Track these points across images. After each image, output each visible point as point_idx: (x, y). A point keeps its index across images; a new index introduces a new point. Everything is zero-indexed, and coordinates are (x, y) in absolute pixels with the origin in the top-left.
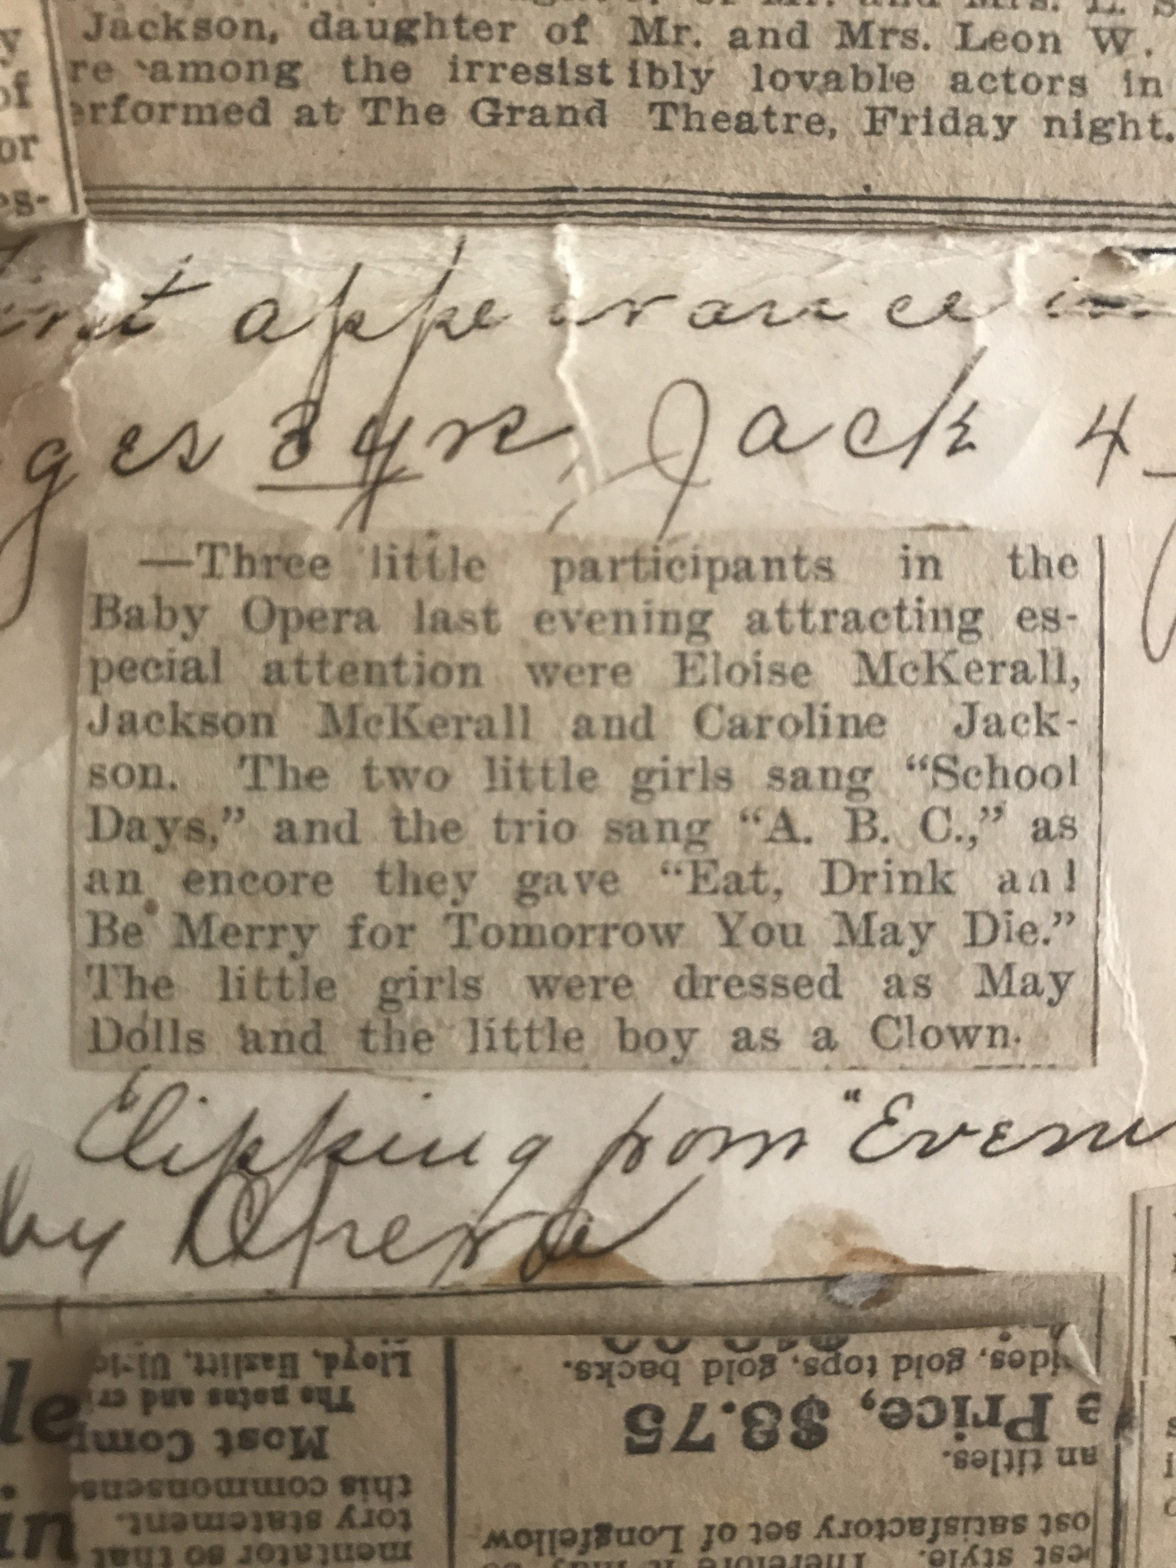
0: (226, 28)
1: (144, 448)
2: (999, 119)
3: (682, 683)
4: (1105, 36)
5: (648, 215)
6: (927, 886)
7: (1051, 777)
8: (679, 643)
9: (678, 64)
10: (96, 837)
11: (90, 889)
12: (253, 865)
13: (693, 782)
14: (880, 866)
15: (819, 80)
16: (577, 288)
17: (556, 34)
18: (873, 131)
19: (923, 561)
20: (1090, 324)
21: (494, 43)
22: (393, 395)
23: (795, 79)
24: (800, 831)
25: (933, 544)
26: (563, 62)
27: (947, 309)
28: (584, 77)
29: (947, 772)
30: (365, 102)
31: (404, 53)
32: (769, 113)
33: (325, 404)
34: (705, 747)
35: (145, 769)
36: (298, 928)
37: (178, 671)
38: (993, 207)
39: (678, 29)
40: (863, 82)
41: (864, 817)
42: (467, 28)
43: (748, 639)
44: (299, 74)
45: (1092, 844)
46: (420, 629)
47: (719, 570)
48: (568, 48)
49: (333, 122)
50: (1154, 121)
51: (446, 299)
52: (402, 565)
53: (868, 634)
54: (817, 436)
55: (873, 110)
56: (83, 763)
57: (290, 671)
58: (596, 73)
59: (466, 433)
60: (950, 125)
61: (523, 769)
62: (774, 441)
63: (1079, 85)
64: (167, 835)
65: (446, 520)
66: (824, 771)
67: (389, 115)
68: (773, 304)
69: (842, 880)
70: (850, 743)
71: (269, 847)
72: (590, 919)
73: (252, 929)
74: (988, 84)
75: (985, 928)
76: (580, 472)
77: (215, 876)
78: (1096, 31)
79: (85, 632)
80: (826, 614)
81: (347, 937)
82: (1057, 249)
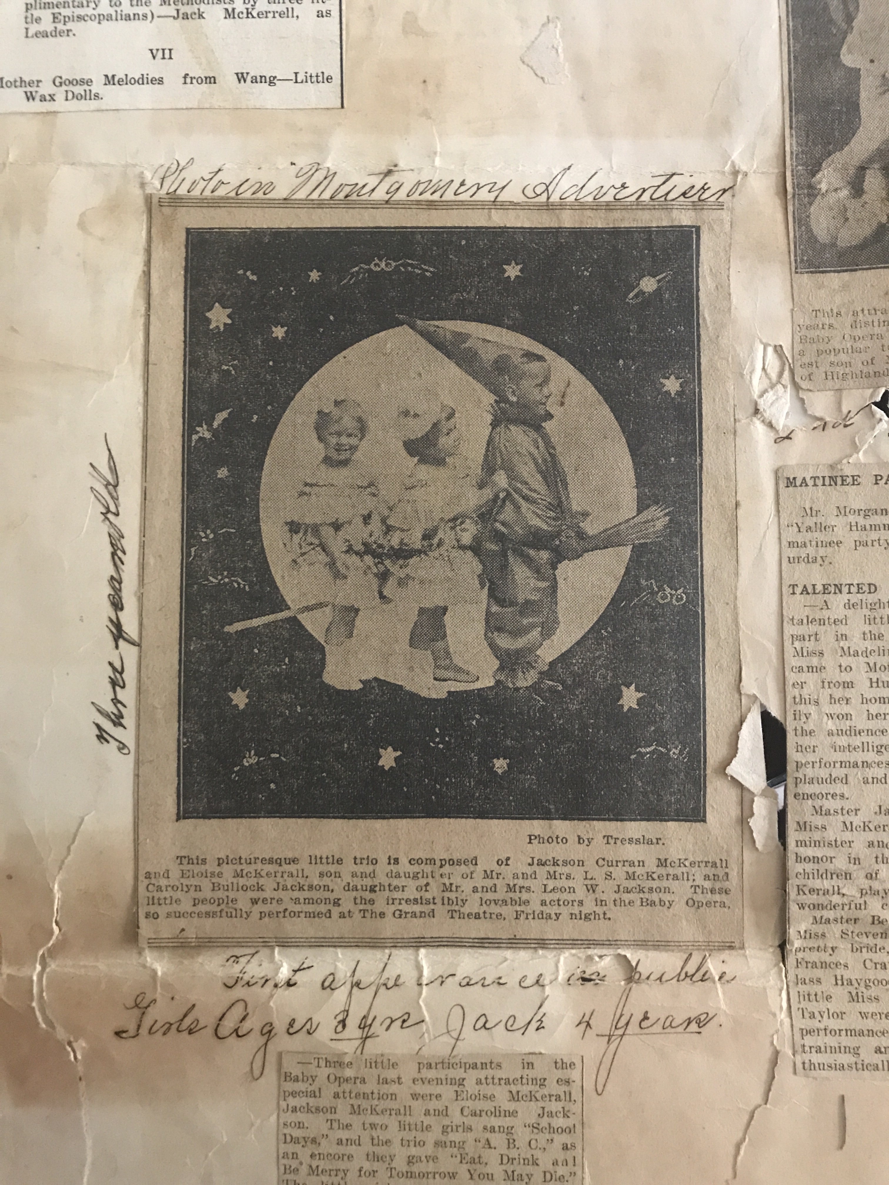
0: (318, 888)
1: (297, 1026)
2: (556, 914)
3: (457, 1100)
4: (589, 887)
5: (447, 946)
6: (531, 1163)
7: (567, 1130)
8: (456, 1088)
9: (457, 898)
10: (285, 1142)
11: (283, 1157)
12: (330, 1151)
13: (460, 1129)
14: (517, 1157)
15: (500, 902)
16: (426, 972)
17: (419, 889)
18: (517, 918)
19: (528, 1064)
20: (581, 987)
21: (400, 892)
22: (370, 1008)
23: (493, 902)
24: (492, 1145)
25: (531, 1059)
26: (421, 898)
27: (538, 981)
28: (428, 902)
29: (536, 1128)
30: (361, 911)
31: (373, 896)
32: (485, 912)
33: (350, 1012)
34: (465, 1120)
35: (299, 1123)
36: (344, 1171)
37: (309, 1094)
38: (554, 942)
39: (457, 887)
40: (514, 903)
41: (511, 1141)
42: (392, 888)
43: (477, 1087)
44: (340, 902)
45: (581, 1151)
46: (379, 1083)
47: (468, 1066)
48: (423, 893)
49: (351, 917)
50: (605, 914)
51: (386, 975)
52: (373, 1065)
53: (512, 1085)
54: (497, 1024)
55: (517, 912)
56: (281, 1121)
57: (341, 1095)
58: (431, 901)
59: (392, 1022)
60: (540, 916)
61: (409, 1124)
62: (484, 1026)
63: (581, 903)
64: (306, 1142)
65: (387, 1051)
66: (499, 1127)
67: (368, 915)
68: (485, 978)
69: (505, 1160)
70: (507, 1119)
71: (335, 1146)
72: (429, 1170)
73: (330, 1170)
74: (552, 903)
75: (548, 1176)
76: (426, 1035)
77: (319, 1154)
78: (586, 885)
79: (282, 1083)
80: (500, 1079)
81: (358, 1173)
82: (574, 955)
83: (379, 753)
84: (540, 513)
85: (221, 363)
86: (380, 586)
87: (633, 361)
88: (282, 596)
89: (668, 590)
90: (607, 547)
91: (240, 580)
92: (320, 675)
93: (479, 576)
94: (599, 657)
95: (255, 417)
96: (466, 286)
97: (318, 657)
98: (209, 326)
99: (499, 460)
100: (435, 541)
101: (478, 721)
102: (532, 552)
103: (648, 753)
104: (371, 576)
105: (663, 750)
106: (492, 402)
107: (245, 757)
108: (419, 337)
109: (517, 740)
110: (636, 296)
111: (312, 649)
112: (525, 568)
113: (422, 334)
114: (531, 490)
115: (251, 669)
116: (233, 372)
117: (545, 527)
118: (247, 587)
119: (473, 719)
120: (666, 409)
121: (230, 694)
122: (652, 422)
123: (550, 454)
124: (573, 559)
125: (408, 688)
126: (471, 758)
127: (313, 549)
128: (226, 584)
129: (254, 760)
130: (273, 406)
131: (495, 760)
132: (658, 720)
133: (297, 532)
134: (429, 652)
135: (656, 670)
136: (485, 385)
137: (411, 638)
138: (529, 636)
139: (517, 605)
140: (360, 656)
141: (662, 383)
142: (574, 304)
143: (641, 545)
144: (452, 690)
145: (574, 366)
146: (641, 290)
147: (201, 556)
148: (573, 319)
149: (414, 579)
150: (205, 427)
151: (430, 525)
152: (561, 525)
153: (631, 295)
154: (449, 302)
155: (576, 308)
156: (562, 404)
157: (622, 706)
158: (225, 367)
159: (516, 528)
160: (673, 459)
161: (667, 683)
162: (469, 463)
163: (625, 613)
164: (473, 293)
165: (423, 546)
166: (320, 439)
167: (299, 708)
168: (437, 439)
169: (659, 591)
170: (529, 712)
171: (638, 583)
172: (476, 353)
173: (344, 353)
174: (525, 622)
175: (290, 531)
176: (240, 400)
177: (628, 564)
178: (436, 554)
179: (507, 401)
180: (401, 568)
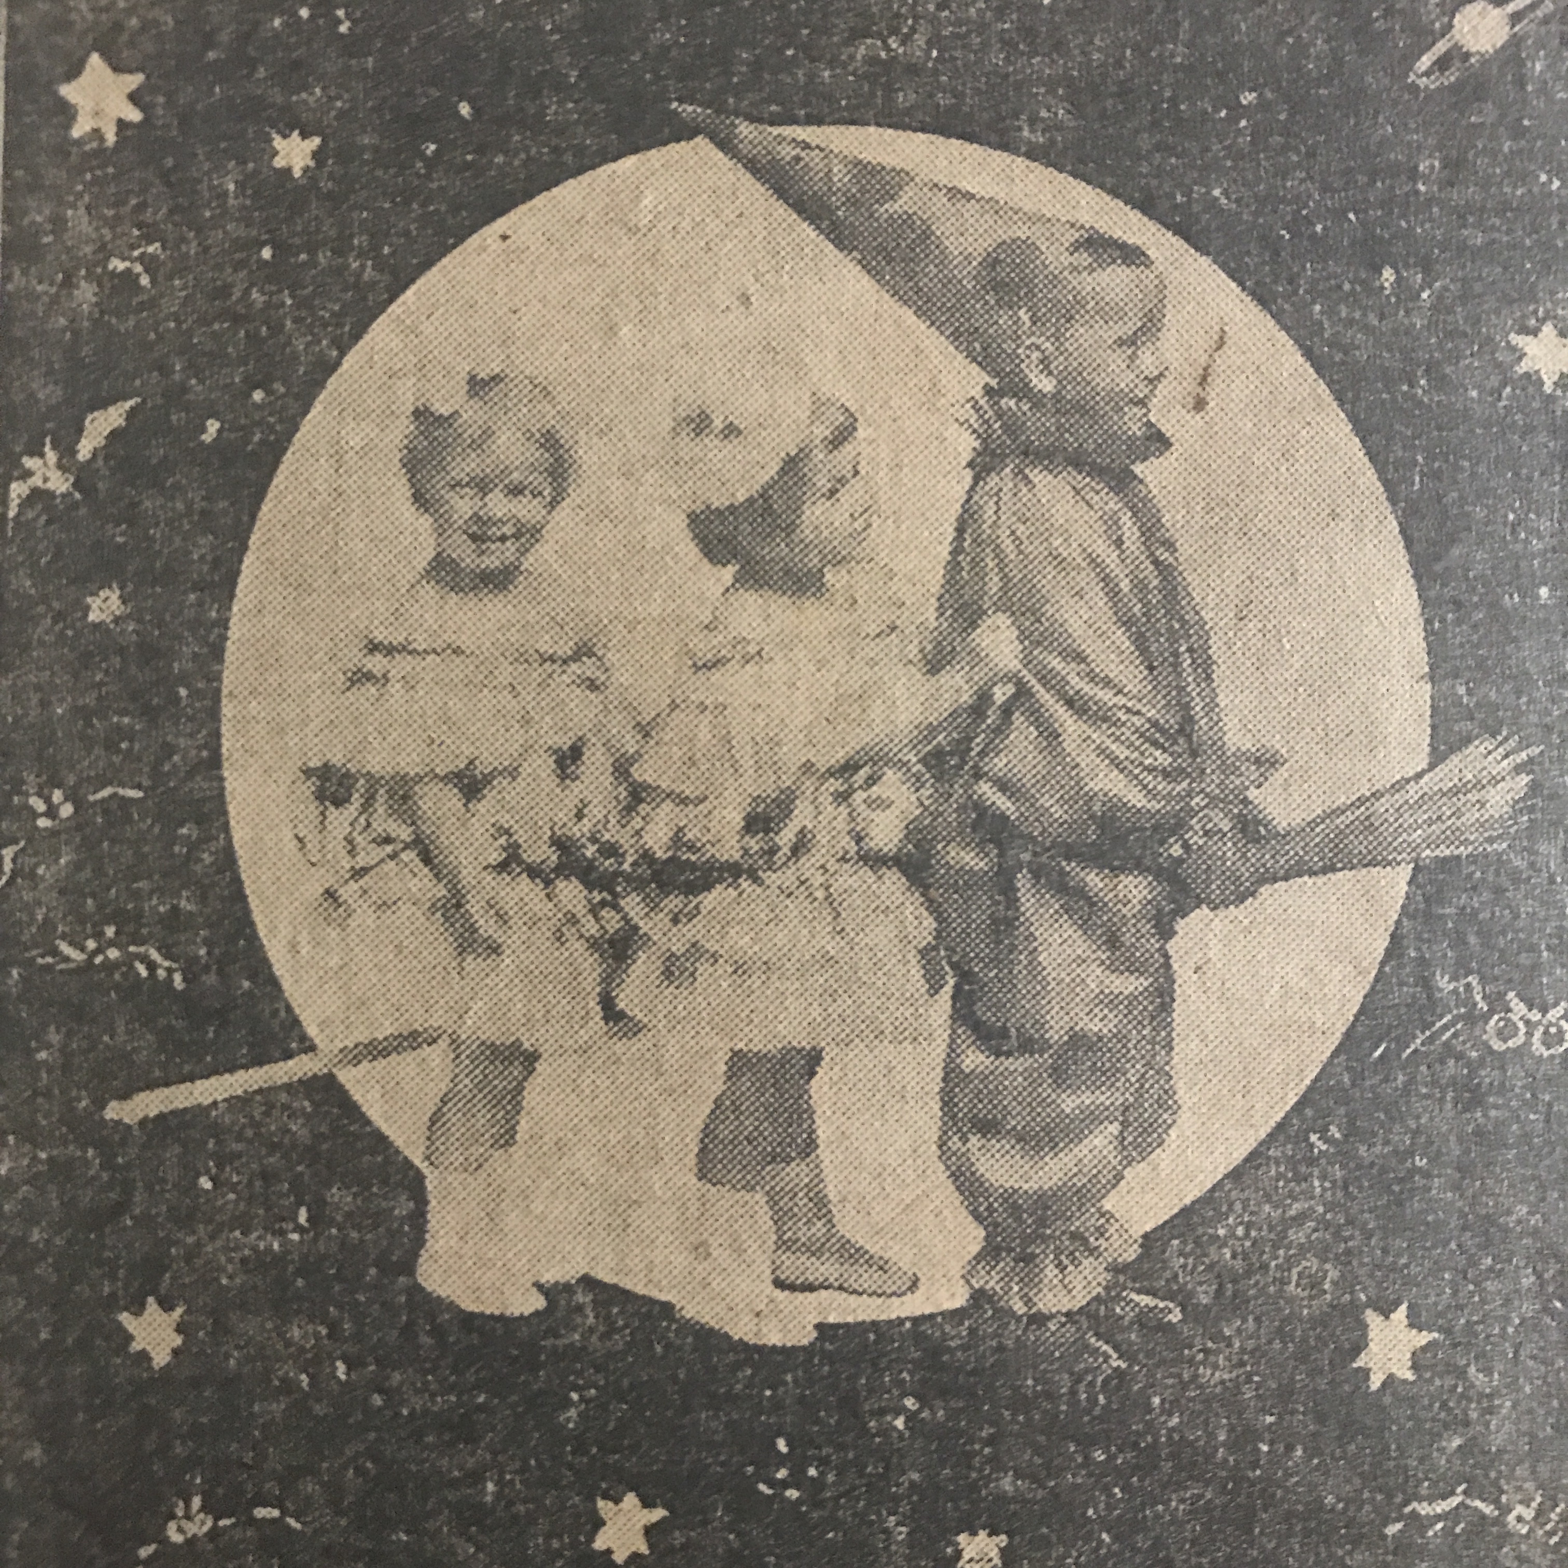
83: (595, 1511)
84: (1122, 752)
85: (104, 251)
86: (607, 980)
87: (1427, 270)
88: (289, 1009)
89: (1519, 1008)
90: (1333, 869)
91: (155, 955)
92: (408, 1266)
93: (923, 953)
94: (1300, 1219)
95: (213, 426)
96: (898, 15)
97: (403, 1207)
98: (68, 126)
99: (994, 584)
100: (786, 837)
101: (911, 1417)
102: (1094, 880)
103: (1438, 1518)
104: (579, 946)
105: (1488, 1509)
106: (977, 392)
107: (173, 1516)
108: (747, 179)
109: (1034, 1479)
110: (1442, 64)
111: (385, 1182)
112: (1069, 931)
113: (753, 166)
114: (1092, 677)
115: (190, 1240)
116: (145, 281)
117: (1136, 798)
118: (178, 978)
119: (899, 1410)
120: (1528, 431)
121: (125, 1318)
122: (1481, 469)
123: (1156, 563)
124: (1226, 904)
125: (688, 1313)
126: (886, 1531)
127: (393, 856)
128: (110, 966)
129: (200, 1526)
130: (269, 392)
131: (962, 1538)
132: (1474, 1415)
133: (338, 803)
134: (760, 1197)
135: (1473, 1262)
136: (955, 336)
137: (703, 1150)
138: (1082, 1150)
139: (1041, 1052)
140: (538, 1207)
141: (1513, 349)
142: (1241, 87)
143: (1443, 863)
144: (831, 1319)
145: (1241, 284)
146: (1457, 47)
147: (32, 875)
148: (1239, 132)
149: (715, 958)
150: (51, 456)
151: (768, 787)
152: (1190, 794)
153: (1425, 62)
154: (844, 65)
155: (1248, 98)
156: (1200, 404)
157: (1365, 1373)
158: (119, 265)
159: (1046, 801)
160: (1544, 592)
161: (1507, 1302)
162: (900, 588)
163: (1386, 1080)
164: (920, 40)
165: (746, 851)
166: (421, 499)
167: (341, 1370)
168: (797, 511)
169: (1492, 1012)
170: (1073, 1393)
171: (1426, 984)
172: (926, 234)
173: (500, 225)
174: (1069, 1103)
175: (320, 796)
176: (164, 369)
177: (1398, 923)
178: (787, 877)
179: (1023, 391)
180: (675, 921)
